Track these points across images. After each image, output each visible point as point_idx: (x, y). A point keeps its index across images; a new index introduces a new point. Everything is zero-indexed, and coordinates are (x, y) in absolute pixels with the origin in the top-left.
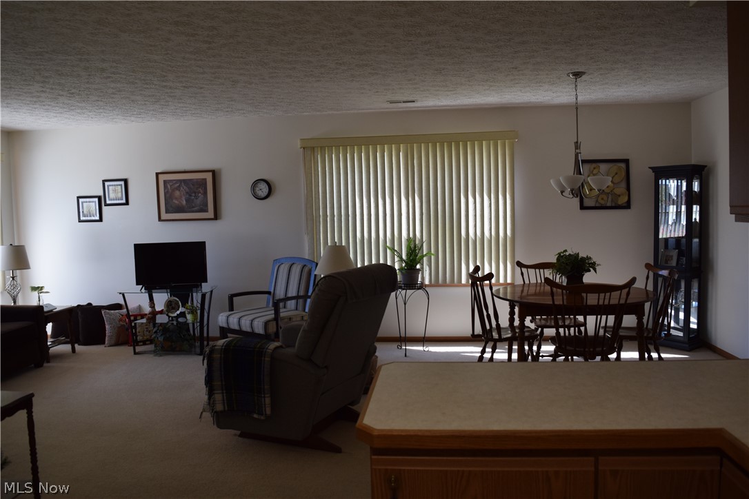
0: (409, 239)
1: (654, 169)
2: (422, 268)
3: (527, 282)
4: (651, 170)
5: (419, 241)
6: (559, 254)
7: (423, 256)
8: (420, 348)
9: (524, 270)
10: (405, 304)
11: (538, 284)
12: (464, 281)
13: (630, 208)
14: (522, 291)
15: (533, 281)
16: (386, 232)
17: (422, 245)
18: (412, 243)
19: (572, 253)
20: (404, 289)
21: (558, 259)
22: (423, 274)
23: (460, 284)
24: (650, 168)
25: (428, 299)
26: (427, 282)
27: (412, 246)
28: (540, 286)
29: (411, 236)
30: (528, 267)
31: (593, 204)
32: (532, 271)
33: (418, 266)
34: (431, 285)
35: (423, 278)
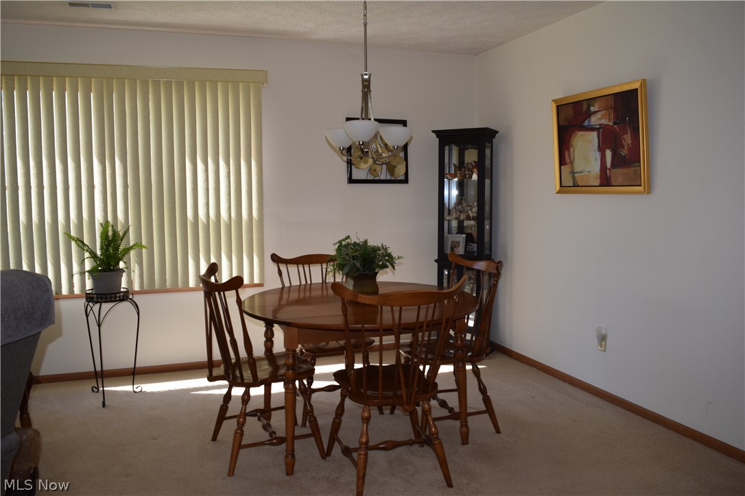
0: (105, 225)
1: (438, 133)
2: (128, 267)
3: (287, 284)
4: (434, 135)
5: (123, 226)
6: (340, 242)
7: (127, 250)
8: (129, 388)
9: (283, 268)
10: (99, 326)
11: (302, 287)
12: (192, 284)
13: (407, 183)
14: (281, 298)
15: (295, 282)
16: (68, 214)
17: (126, 232)
18: (110, 229)
19: (357, 241)
20: (97, 302)
21: (339, 250)
22: (129, 276)
23: (186, 289)
24: (433, 131)
25: (138, 314)
26: (136, 287)
27: (110, 233)
28: (305, 290)
29: (110, 219)
30: (287, 262)
31: (363, 177)
32: (293, 269)
33: (122, 265)
34: (142, 292)
35: (130, 282)
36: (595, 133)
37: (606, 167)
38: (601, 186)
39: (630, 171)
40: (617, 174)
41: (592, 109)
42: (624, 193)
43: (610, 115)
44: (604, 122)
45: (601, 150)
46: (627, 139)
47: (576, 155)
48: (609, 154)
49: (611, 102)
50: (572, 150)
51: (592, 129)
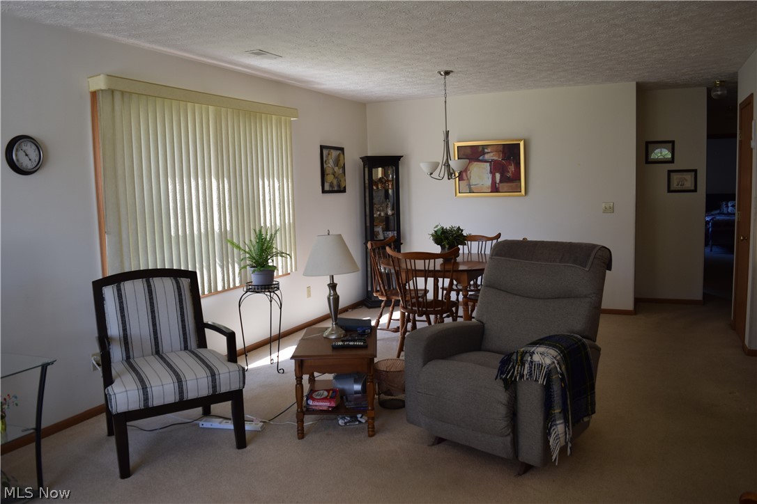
36: (488, 164)
37: (496, 183)
38: (491, 192)
39: (513, 185)
40: (504, 186)
41: (486, 151)
42: (509, 196)
43: (499, 155)
44: (495, 158)
45: (493, 172)
46: (512, 168)
47: (472, 175)
48: (498, 176)
49: (501, 148)
50: (469, 172)
51: (486, 161)
